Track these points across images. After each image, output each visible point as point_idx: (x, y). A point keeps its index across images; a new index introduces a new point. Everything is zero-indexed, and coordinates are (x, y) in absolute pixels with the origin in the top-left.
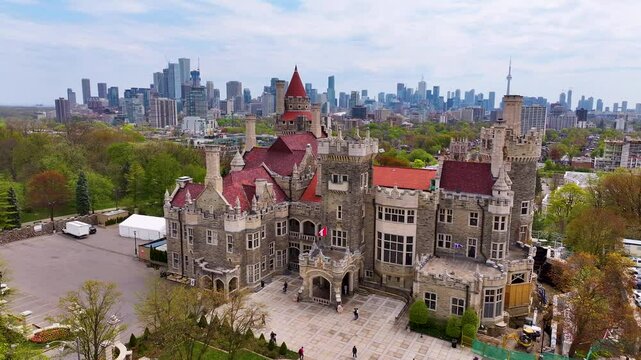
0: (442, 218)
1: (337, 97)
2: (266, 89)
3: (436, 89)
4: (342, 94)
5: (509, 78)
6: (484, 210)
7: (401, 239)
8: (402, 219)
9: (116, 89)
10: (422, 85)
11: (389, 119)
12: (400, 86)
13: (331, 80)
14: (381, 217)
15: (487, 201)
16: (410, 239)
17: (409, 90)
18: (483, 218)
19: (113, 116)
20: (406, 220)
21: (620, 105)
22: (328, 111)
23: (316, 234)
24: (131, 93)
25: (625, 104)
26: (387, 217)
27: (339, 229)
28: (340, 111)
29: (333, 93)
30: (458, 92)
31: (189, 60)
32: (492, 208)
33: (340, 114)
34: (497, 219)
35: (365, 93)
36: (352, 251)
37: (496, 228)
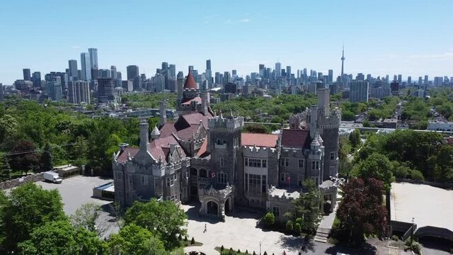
0: (283, 164)
1: (213, 75)
2: (158, 71)
3: (289, 68)
4: (217, 74)
5: (343, 59)
6: (306, 157)
7: (259, 177)
8: (259, 165)
9: (39, 73)
10: (278, 65)
11: (253, 93)
12: (261, 67)
13: (208, 63)
14: (247, 165)
15: (308, 152)
16: (264, 177)
17: (269, 69)
18: (306, 163)
19: (38, 95)
20: (261, 165)
21: (423, 78)
22: (207, 88)
23: (208, 176)
24: (51, 76)
25: (426, 77)
26: (251, 165)
27: (222, 172)
28: (216, 86)
29: (210, 73)
30: (305, 70)
31: (96, 50)
32: (310, 156)
33: (216, 89)
34: (314, 162)
35: (234, 72)
36: (230, 185)
37: (313, 168)
